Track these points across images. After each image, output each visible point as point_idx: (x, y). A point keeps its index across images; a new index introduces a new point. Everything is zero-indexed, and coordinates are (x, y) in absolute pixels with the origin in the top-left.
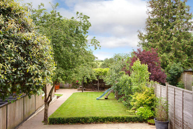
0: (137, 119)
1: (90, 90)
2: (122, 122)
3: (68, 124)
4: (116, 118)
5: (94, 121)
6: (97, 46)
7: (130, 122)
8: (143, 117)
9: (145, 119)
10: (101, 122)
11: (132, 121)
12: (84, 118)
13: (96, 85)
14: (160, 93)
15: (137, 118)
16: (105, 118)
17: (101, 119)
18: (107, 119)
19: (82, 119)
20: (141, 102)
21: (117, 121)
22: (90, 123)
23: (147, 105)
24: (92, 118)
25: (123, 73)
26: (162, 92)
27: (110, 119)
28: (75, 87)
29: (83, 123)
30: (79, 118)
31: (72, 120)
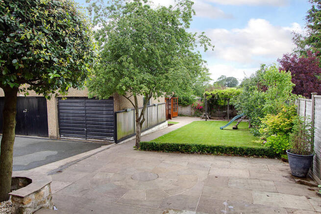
0: (264, 152)
1: (217, 119)
2: (240, 156)
3: (163, 152)
4: (231, 148)
5: (199, 151)
6: (208, 47)
7: (252, 155)
8: (274, 149)
9: (277, 153)
10: (208, 152)
11: (256, 155)
12: (184, 145)
13: (226, 112)
14: (304, 112)
15: (264, 150)
16: (214, 147)
17: (208, 148)
18: (216, 148)
19: (181, 147)
20: (273, 127)
21: (232, 154)
22: (193, 153)
23: (284, 132)
24: (196, 145)
25: (254, 89)
26: (307, 109)
27: (221, 149)
28: (198, 114)
29: (182, 152)
30: (178, 145)
31: (168, 147)
